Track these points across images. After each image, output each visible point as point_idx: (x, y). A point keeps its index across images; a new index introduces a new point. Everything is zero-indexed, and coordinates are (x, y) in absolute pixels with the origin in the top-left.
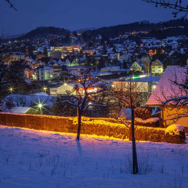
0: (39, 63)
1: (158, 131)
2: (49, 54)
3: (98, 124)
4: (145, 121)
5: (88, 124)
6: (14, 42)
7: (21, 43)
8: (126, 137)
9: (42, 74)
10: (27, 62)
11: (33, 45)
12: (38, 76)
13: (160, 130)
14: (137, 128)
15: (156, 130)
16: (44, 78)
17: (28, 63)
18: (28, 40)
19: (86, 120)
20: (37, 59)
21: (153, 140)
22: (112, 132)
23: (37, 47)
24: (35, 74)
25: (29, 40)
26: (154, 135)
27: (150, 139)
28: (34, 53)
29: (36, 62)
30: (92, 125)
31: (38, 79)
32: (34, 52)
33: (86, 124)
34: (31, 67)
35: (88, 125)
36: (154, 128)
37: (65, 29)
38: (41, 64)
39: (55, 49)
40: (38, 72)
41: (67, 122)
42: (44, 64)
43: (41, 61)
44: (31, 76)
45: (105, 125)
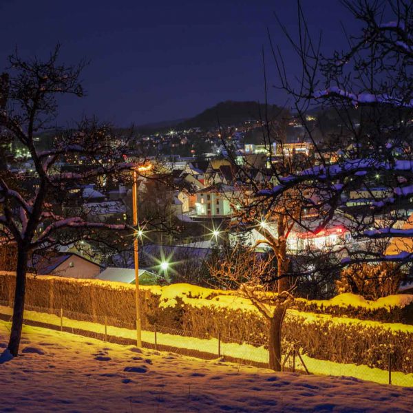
0: (214, 178)
1: (395, 334)
2: (240, 160)
3: (225, 309)
4: (371, 302)
5: (199, 307)
6: (168, 134)
7: (183, 137)
8: (301, 350)
9: (218, 203)
10: (186, 175)
11: (207, 141)
12: (209, 207)
13: (400, 333)
14: (332, 322)
15: (389, 333)
16: (222, 210)
17: (189, 179)
18: (198, 130)
19: (196, 297)
20: (209, 169)
21: (379, 362)
22: (261, 334)
23: (215, 146)
24: (202, 202)
25: (200, 131)
26: (380, 348)
27: (371, 359)
28: (208, 157)
29: (208, 175)
30: (209, 311)
31: (209, 212)
32: (208, 155)
33: (193, 306)
34: (195, 187)
35: (198, 309)
36: (384, 325)
37: (279, 106)
38: (218, 180)
39: (254, 150)
40: (209, 197)
41: (148, 300)
42: (224, 180)
43: (217, 174)
44: (192, 208)
45: (244, 311)
